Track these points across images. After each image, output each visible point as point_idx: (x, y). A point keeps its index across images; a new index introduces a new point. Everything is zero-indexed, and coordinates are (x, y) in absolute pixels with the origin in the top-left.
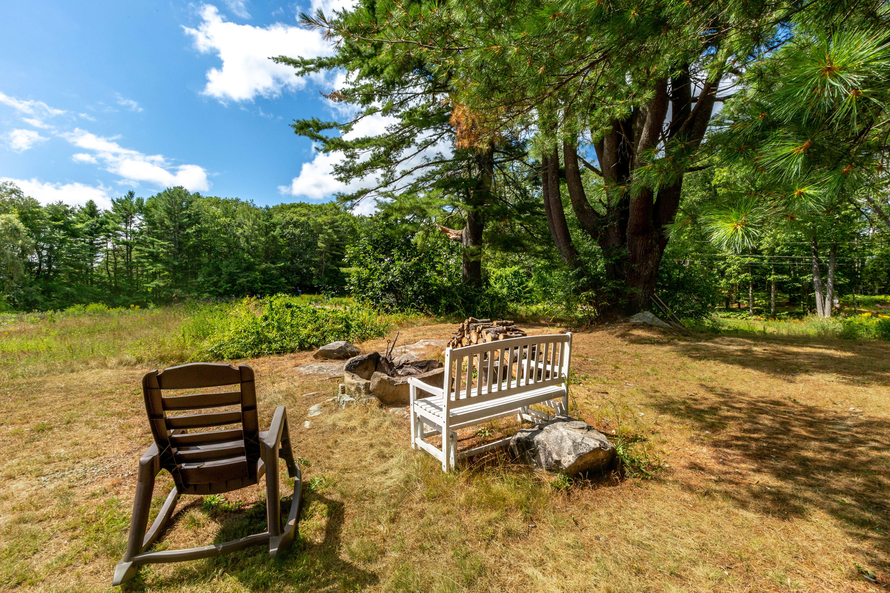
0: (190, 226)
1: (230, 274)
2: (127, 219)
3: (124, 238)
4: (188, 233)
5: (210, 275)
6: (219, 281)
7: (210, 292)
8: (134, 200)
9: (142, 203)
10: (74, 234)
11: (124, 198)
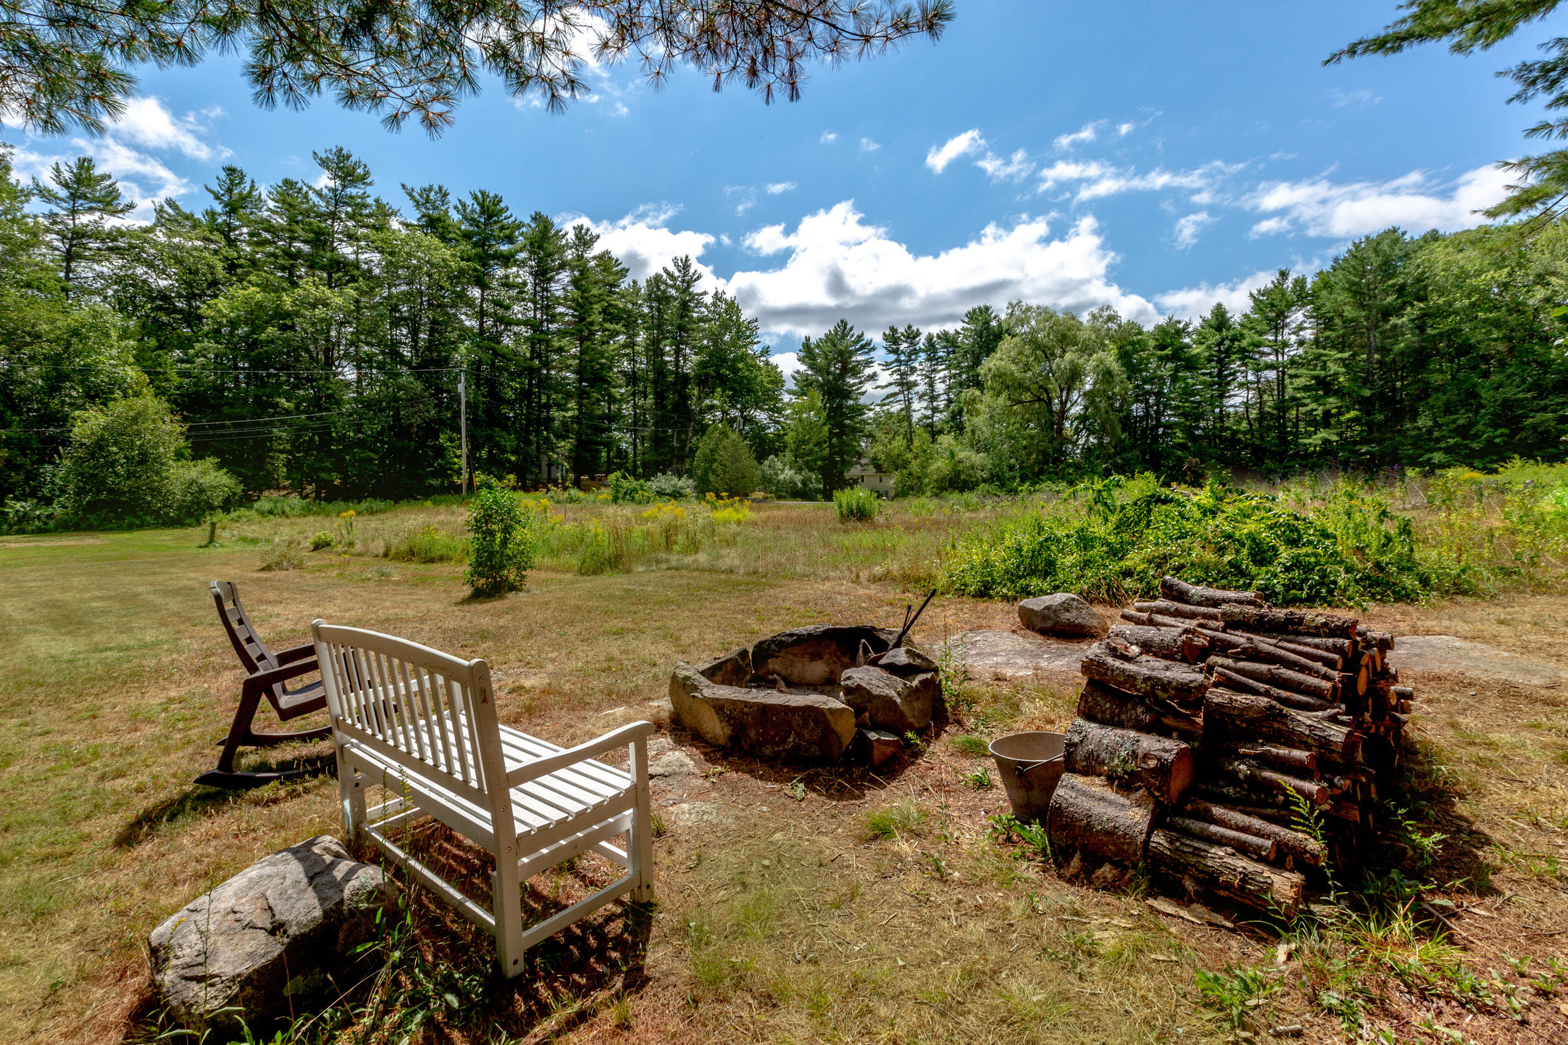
0: (1397, 311)
1: (1507, 404)
2: (1277, 322)
3: (1273, 357)
4: (1395, 326)
5: (1449, 409)
6: (1471, 424)
7: (1448, 450)
8: (1289, 284)
9: (1303, 288)
10: (1191, 364)
11: (1270, 286)
